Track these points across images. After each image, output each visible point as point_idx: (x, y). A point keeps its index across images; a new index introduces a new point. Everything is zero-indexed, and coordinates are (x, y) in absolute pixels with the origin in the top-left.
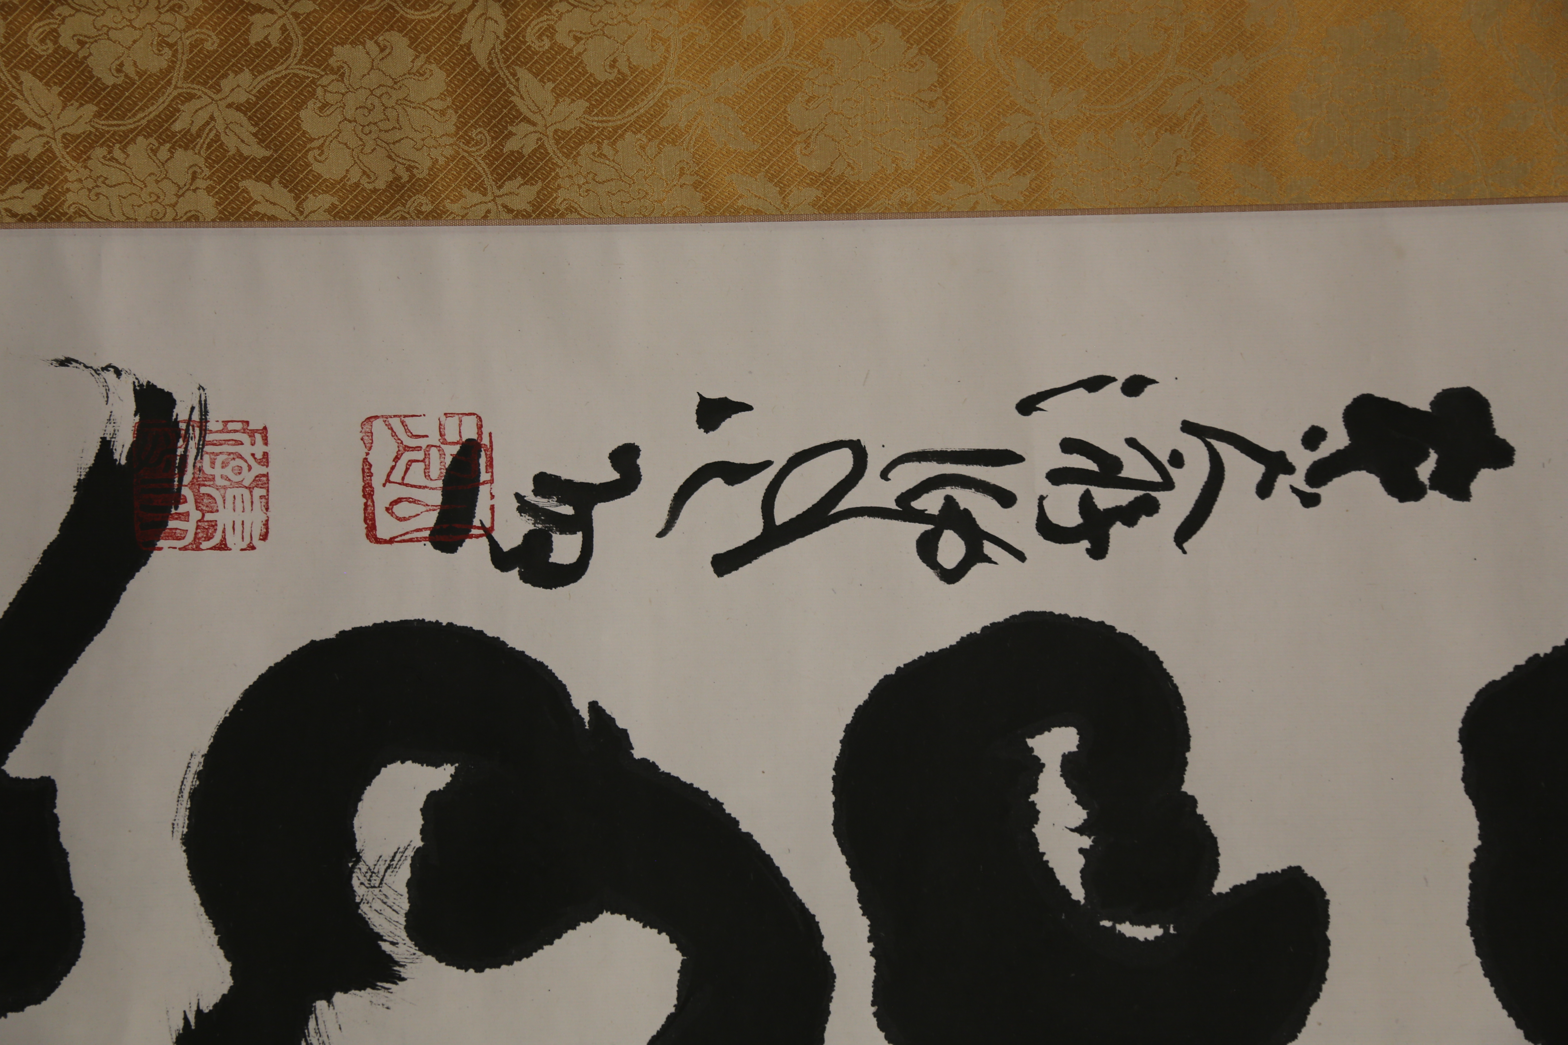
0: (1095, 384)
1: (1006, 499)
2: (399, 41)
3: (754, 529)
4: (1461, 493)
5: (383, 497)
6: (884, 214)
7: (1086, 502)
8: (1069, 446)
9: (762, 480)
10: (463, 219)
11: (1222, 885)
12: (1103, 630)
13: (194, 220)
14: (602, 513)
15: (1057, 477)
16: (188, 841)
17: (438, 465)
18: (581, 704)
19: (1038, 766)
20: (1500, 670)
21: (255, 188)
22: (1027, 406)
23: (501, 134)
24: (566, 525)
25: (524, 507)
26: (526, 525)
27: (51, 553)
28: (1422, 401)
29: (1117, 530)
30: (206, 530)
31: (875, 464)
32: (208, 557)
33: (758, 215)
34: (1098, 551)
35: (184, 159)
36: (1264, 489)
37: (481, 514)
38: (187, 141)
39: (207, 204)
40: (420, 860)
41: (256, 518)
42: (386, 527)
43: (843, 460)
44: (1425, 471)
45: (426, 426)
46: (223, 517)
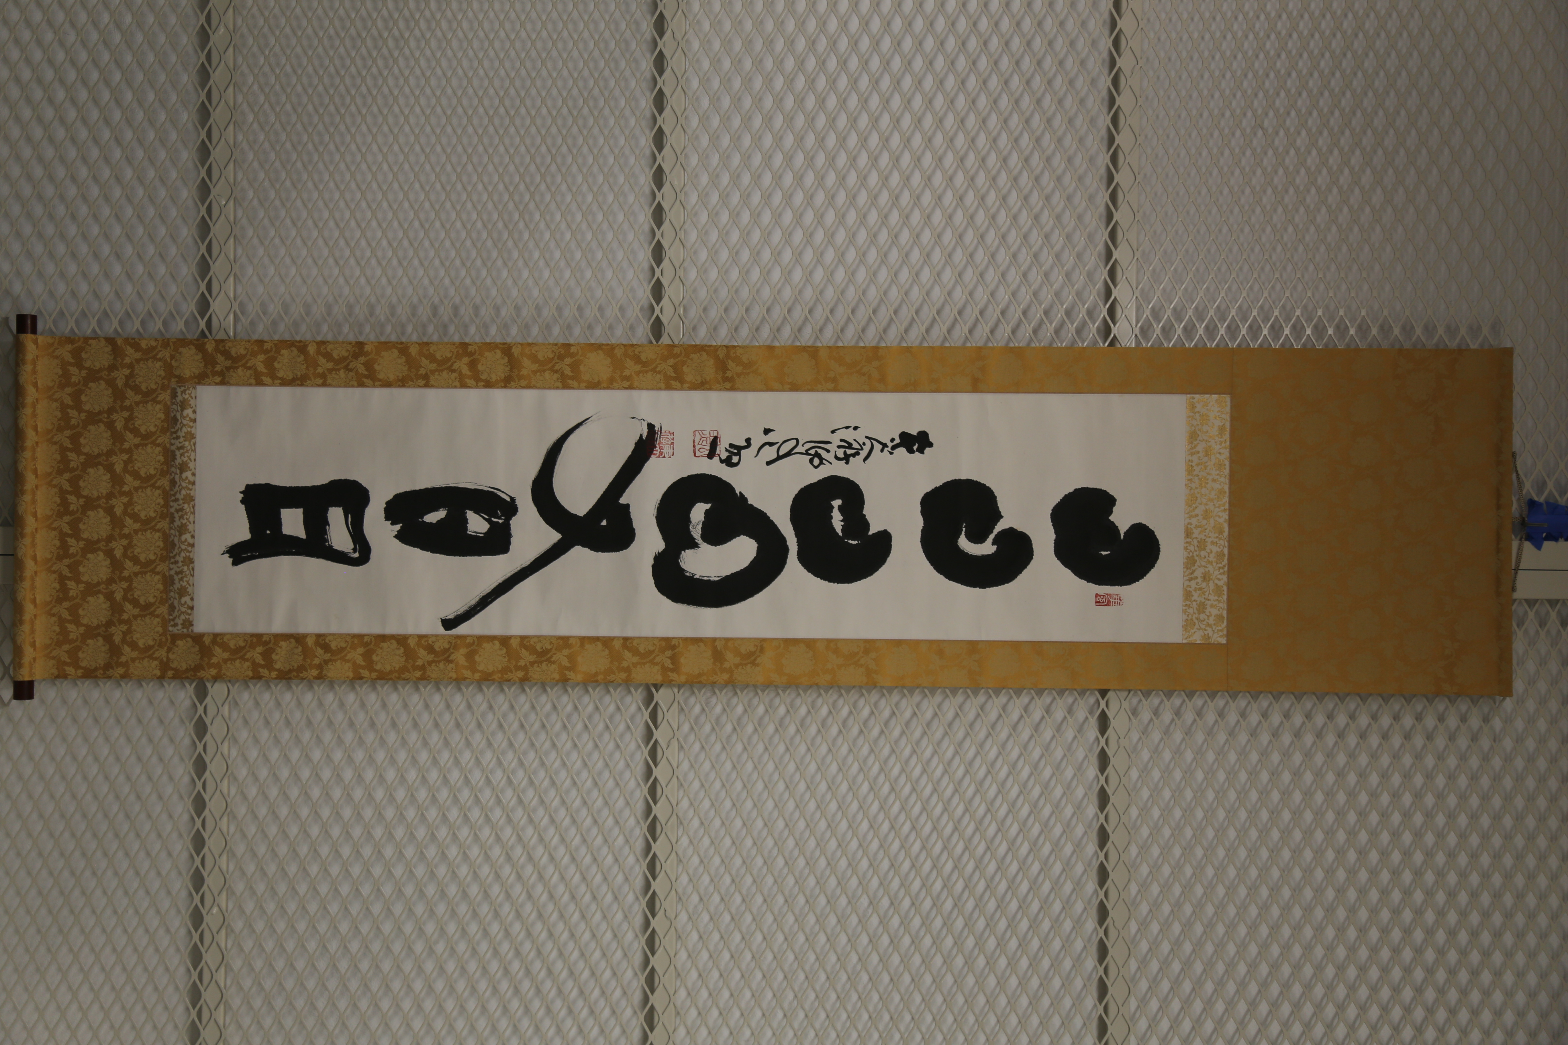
0: (847, 428)
1: (828, 451)
2: (704, 354)
3: (775, 456)
4: (922, 453)
5: (697, 447)
6: (804, 391)
7: (845, 453)
8: (842, 440)
9: (777, 446)
10: (716, 390)
11: (870, 533)
12: (848, 480)
13: (660, 389)
14: (743, 452)
15: (839, 447)
16: (657, 518)
17: (709, 440)
18: (738, 492)
19: (833, 507)
20: (929, 490)
21: (673, 383)
22: (833, 432)
23: (725, 373)
24: (735, 454)
25: (727, 450)
26: (727, 454)
27: (630, 458)
28: (915, 433)
29: (851, 459)
30: (661, 453)
31: (801, 443)
32: (661, 459)
33: (777, 391)
34: (847, 463)
35: (658, 376)
36: (882, 451)
37: (718, 452)
38: (659, 372)
39: (663, 386)
40: (704, 523)
41: (671, 451)
42: (698, 454)
43: (794, 442)
44: (915, 448)
45: (707, 433)
46: (664, 451)
